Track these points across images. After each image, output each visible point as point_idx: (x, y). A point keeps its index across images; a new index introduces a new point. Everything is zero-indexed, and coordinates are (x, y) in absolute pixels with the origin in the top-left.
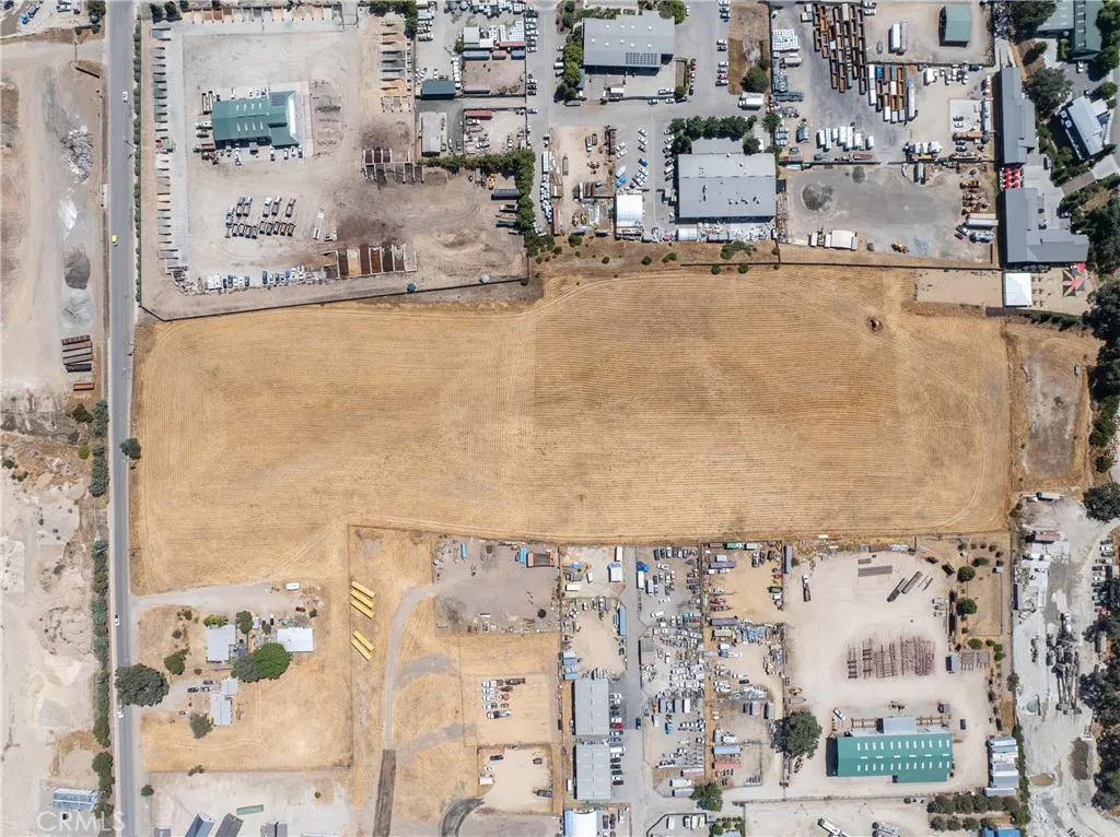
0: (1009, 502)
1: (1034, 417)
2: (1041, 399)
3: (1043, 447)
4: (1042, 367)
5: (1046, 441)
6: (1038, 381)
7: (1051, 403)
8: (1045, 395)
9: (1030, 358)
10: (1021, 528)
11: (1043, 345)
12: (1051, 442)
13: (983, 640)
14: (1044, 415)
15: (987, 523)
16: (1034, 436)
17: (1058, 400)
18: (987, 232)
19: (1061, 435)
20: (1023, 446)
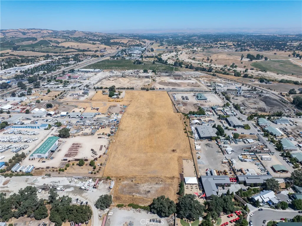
0: (112, 177)
1: (143, 185)
2: (150, 187)
3: (131, 187)
4: (162, 187)
5: (133, 188)
6: (157, 186)
7: (148, 190)
8: (151, 188)
9: (166, 184)
10: (102, 180)
11: (171, 188)
12: (132, 189)
13: (68, 168)
14: (143, 188)
15: (107, 170)
16: (135, 185)
17: (149, 192)
18: (210, 174)
19: (135, 192)
20: (132, 181)
